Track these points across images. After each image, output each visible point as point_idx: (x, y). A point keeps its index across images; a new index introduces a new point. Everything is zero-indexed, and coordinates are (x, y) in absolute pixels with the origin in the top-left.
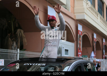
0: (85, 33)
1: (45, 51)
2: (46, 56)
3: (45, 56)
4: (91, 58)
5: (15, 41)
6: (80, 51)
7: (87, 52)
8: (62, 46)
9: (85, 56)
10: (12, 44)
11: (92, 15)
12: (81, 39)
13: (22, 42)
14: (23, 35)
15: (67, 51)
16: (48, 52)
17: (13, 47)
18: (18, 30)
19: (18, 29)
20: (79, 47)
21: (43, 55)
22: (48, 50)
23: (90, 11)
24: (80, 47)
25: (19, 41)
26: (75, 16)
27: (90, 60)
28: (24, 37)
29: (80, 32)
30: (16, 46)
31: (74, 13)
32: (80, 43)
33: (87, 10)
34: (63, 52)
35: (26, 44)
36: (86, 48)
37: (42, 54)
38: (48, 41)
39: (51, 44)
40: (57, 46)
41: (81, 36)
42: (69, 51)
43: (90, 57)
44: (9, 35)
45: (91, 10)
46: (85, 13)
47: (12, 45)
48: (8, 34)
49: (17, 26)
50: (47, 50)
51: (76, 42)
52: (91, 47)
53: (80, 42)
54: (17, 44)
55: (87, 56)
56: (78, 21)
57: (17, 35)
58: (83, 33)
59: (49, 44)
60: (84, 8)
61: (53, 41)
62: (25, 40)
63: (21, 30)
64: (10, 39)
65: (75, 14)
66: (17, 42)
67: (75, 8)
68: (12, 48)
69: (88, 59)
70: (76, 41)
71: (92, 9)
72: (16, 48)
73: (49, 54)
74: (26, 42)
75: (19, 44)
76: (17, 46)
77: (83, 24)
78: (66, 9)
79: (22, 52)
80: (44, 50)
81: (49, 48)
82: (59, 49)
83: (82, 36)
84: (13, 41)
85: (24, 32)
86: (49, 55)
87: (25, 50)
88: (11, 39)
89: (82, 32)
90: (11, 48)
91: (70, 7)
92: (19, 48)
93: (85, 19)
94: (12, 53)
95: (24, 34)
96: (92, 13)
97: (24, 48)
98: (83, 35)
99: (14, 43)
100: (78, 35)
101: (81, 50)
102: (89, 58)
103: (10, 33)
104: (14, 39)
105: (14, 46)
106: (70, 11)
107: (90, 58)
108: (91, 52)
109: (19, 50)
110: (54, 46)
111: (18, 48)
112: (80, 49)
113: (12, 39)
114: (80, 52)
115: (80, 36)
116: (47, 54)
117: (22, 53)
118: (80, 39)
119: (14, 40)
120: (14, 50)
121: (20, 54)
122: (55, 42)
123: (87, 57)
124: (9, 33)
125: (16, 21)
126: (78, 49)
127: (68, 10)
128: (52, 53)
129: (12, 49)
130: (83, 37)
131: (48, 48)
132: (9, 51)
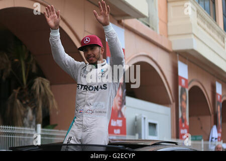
0: (194, 84)
1: (76, 127)
2: (79, 138)
3: (77, 139)
4: (212, 141)
5: (31, 106)
6: (184, 126)
7: (202, 128)
8: (141, 115)
9: (196, 137)
10: (23, 113)
11: (211, 38)
12: (186, 96)
13: (48, 107)
14: (50, 91)
15: (153, 125)
16: (84, 128)
17: (26, 121)
18: (38, 81)
19: (36, 78)
20: (182, 117)
21: (73, 138)
22: (84, 123)
23: (205, 30)
24: (184, 117)
25: (40, 107)
26: (170, 43)
27: (210, 146)
28: (52, 96)
29: (183, 82)
30: (33, 118)
31: (168, 36)
32: (185, 107)
33: (199, 27)
34: (145, 129)
35: (57, 113)
36: (199, 119)
37: (70, 135)
38: (84, 101)
39: (92, 107)
40: (105, 112)
41: (185, 91)
42: (158, 127)
43: (208, 140)
44: (16, 91)
45: (207, 26)
46: (194, 35)
47: (24, 117)
48: (14, 90)
49: (34, 70)
50: (81, 123)
51: (174, 104)
52: (210, 115)
53: (183, 104)
54: (34, 112)
55: (200, 138)
56: (178, 55)
57: (35, 93)
58: (191, 82)
59: (87, 108)
60: (191, 24)
61: (95, 101)
62: (54, 104)
63: (44, 79)
64: (18, 101)
65: (171, 39)
66: (34, 108)
67: (169, 24)
68: (24, 122)
69: (204, 145)
70: (173, 101)
71: (210, 25)
72: (34, 123)
73: (86, 133)
74: (56, 107)
75: (40, 113)
76: (36, 116)
77: (189, 60)
78: (149, 26)
79: (48, 131)
80: (74, 124)
81: (87, 119)
82: (136, 123)
83: (187, 90)
84: (25, 106)
85: (51, 84)
86: (87, 136)
87: (54, 127)
88: (21, 101)
89: (189, 81)
90: (21, 122)
91: (158, 21)
92: (40, 123)
93: (193, 50)
94: (24, 135)
95: (51, 89)
96: (210, 35)
97: (53, 122)
98: (190, 86)
99: (27, 111)
100: (180, 87)
101: (188, 124)
102: (206, 143)
103: (19, 89)
104: (28, 101)
105: (28, 117)
106: (158, 32)
107: (210, 142)
108: (212, 128)
109: (39, 126)
110: (100, 112)
111: (37, 123)
112: (184, 121)
113: (24, 103)
114: (183, 128)
115: (183, 89)
116: (80, 134)
117: (47, 134)
118: (184, 97)
119: (27, 103)
120: (28, 127)
121: (42, 136)
122: (102, 103)
123: (200, 140)
124: (16, 88)
125: (32, 59)
126: (180, 120)
127: (153, 29)
128: (93, 130)
129: (24, 125)
130: (190, 92)
131: (84, 118)
132: (17, 129)
